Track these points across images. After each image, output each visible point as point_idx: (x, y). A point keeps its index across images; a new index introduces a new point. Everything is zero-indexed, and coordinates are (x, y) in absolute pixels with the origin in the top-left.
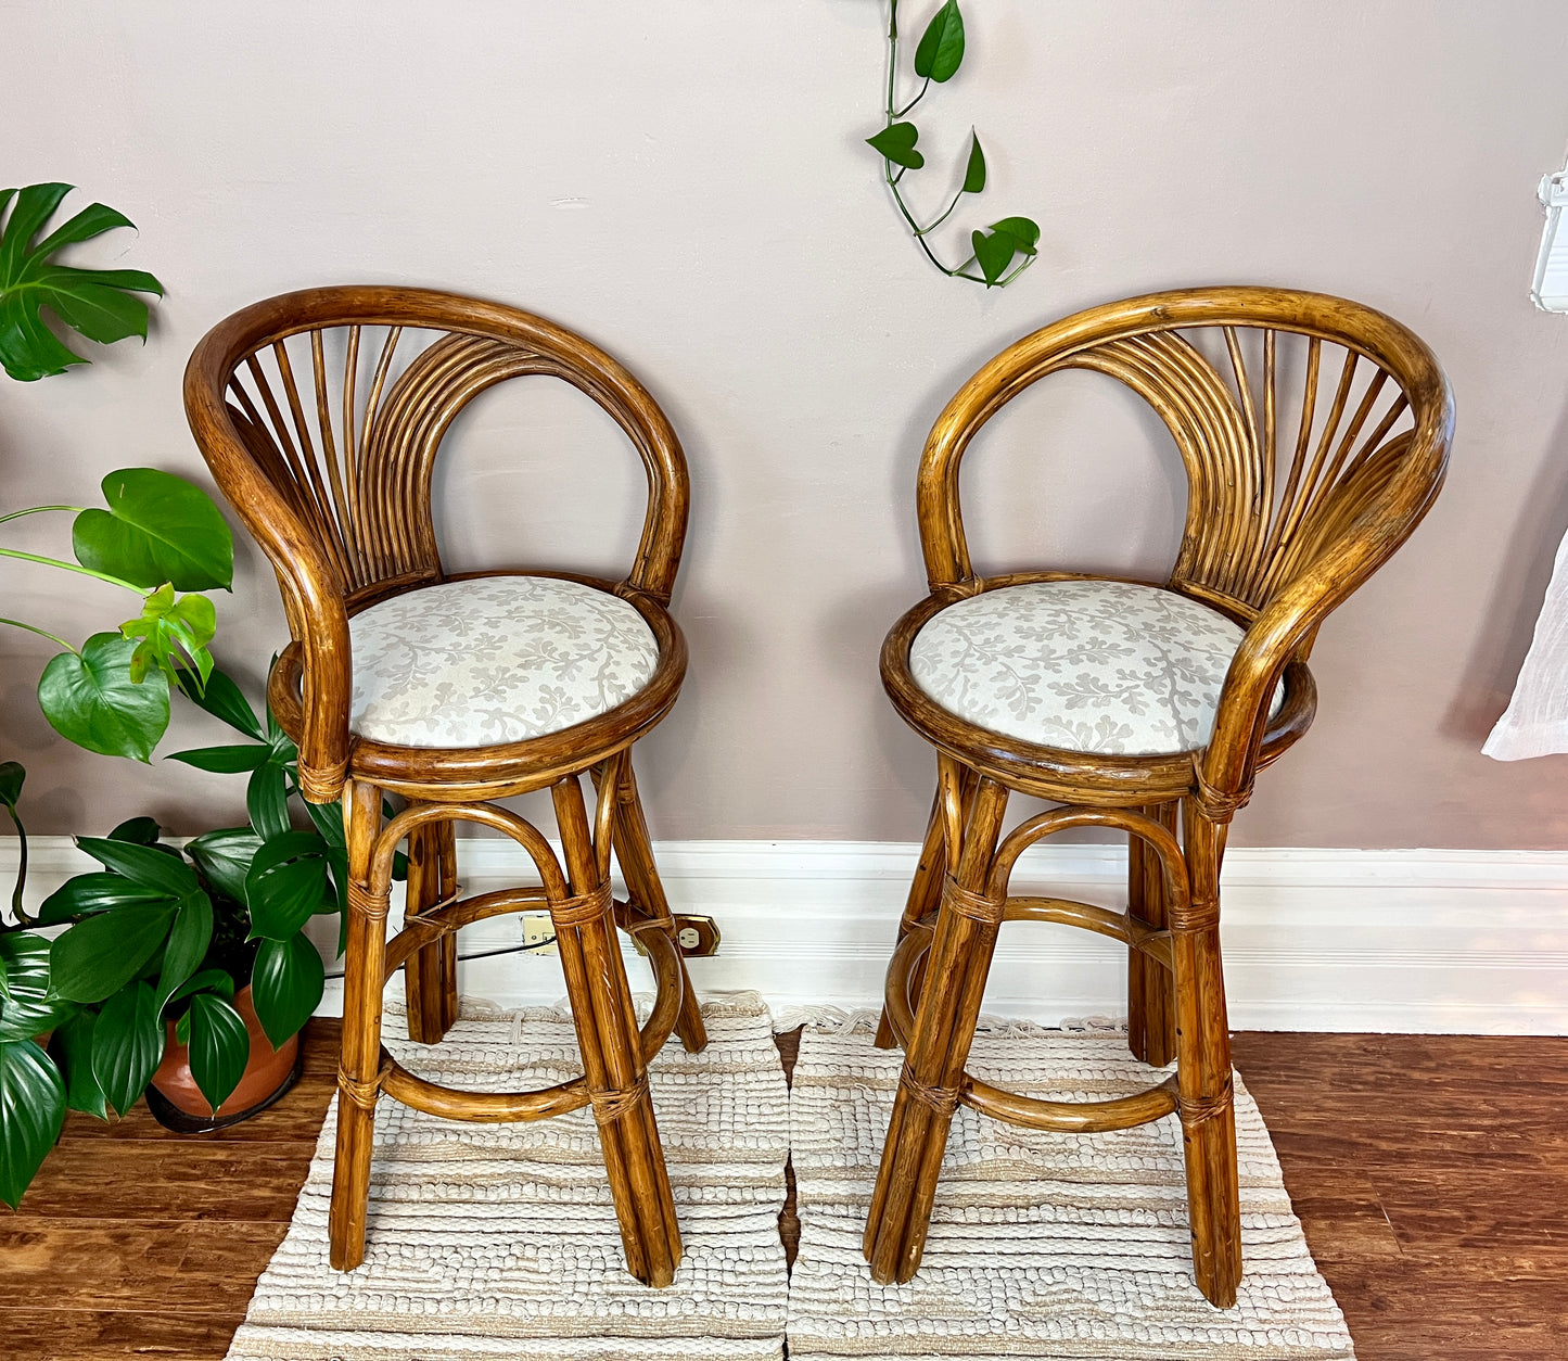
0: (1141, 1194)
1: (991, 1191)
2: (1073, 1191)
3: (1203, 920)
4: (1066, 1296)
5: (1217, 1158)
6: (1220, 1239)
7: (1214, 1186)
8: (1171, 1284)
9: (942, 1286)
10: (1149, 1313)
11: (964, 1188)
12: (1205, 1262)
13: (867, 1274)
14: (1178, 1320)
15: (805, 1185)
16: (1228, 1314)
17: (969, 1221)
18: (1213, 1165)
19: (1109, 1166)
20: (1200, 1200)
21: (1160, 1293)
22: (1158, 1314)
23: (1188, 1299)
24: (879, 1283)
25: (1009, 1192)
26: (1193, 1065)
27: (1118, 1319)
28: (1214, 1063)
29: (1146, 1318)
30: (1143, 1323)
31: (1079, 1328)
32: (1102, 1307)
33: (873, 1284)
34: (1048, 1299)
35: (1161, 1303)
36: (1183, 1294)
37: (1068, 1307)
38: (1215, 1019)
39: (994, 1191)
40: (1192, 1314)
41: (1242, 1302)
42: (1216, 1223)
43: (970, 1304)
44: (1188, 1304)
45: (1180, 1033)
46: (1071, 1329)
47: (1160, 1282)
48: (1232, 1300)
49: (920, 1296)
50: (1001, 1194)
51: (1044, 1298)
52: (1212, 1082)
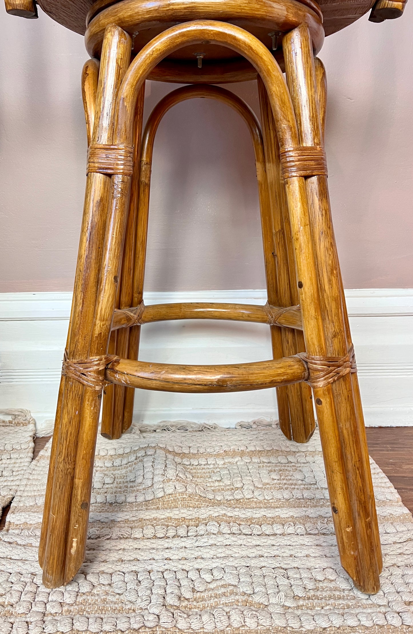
0: (291, 514)
1: (168, 515)
2: (236, 513)
3: (312, 163)
4: (223, 590)
5: (348, 425)
6: (359, 515)
7: (349, 456)
8: (320, 577)
9: (107, 588)
10: (301, 602)
11: (147, 514)
12: (348, 537)
13: (39, 580)
14: (328, 607)
15: (14, 516)
16: (374, 599)
17: (146, 536)
18: (345, 432)
19: (266, 497)
20: (336, 467)
21: (310, 585)
22: (309, 603)
23: (336, 589)
24: (47, 587)
25: (184, 515)
26: (317, 319)
27: (271, 609)
28: (335, 319)
29: (298, 607)
30: (296, 612)
31: (232, 618)
32: (257, 599)
33: (42, 589)
34: (205, 595)
35: (312, 593)
36: (332, 585)
37: (224, 600)
38: (332, 273)
39: (171, 515)
40: (341, 602)
41: (386, 587)
42: (354, 498)
43: (131, 602)
44: (337, 593)
45: (301, 285)
46: (224, 619)
47: (310, 576)
48: (376, 587)
49: (84, 597)
50: (177, 517)
51: (203, 594)
52: (336, 340)
